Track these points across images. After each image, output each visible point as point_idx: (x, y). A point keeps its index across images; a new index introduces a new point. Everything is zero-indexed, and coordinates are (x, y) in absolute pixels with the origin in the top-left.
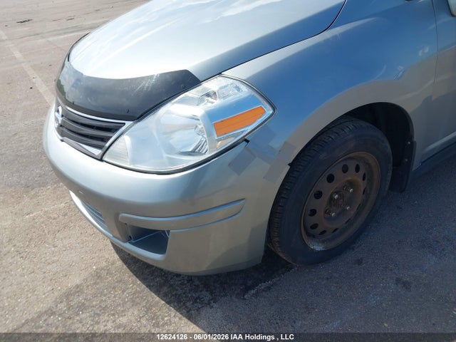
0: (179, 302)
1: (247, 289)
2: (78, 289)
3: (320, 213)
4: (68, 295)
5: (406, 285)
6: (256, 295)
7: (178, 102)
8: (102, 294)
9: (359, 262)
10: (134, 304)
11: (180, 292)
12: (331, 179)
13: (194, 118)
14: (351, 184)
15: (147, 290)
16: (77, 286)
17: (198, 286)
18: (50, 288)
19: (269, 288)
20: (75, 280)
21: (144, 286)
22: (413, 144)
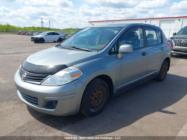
0: (55, 127)
1: (74, 123)
2: (23, 126)
3: (93, 100)
4: (20, 128)
5: (113, 120)
6: (77, 124)
7: (63, 71)
8: (31, 127)
9: (103, 116)
10: (42, 128)
11: (55, 125)
12: (95, 92)
13: (67, 74)
14: (100, 94)
15: (45, 125)
16: (22, 126)
17: (60, 123)
18: (13, 127)
19: (80, 122)
20: (21, 124)
21: (44, 124)
22: (113, 86)
